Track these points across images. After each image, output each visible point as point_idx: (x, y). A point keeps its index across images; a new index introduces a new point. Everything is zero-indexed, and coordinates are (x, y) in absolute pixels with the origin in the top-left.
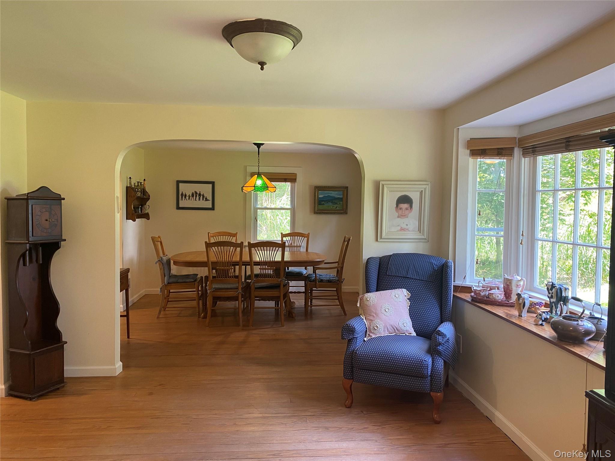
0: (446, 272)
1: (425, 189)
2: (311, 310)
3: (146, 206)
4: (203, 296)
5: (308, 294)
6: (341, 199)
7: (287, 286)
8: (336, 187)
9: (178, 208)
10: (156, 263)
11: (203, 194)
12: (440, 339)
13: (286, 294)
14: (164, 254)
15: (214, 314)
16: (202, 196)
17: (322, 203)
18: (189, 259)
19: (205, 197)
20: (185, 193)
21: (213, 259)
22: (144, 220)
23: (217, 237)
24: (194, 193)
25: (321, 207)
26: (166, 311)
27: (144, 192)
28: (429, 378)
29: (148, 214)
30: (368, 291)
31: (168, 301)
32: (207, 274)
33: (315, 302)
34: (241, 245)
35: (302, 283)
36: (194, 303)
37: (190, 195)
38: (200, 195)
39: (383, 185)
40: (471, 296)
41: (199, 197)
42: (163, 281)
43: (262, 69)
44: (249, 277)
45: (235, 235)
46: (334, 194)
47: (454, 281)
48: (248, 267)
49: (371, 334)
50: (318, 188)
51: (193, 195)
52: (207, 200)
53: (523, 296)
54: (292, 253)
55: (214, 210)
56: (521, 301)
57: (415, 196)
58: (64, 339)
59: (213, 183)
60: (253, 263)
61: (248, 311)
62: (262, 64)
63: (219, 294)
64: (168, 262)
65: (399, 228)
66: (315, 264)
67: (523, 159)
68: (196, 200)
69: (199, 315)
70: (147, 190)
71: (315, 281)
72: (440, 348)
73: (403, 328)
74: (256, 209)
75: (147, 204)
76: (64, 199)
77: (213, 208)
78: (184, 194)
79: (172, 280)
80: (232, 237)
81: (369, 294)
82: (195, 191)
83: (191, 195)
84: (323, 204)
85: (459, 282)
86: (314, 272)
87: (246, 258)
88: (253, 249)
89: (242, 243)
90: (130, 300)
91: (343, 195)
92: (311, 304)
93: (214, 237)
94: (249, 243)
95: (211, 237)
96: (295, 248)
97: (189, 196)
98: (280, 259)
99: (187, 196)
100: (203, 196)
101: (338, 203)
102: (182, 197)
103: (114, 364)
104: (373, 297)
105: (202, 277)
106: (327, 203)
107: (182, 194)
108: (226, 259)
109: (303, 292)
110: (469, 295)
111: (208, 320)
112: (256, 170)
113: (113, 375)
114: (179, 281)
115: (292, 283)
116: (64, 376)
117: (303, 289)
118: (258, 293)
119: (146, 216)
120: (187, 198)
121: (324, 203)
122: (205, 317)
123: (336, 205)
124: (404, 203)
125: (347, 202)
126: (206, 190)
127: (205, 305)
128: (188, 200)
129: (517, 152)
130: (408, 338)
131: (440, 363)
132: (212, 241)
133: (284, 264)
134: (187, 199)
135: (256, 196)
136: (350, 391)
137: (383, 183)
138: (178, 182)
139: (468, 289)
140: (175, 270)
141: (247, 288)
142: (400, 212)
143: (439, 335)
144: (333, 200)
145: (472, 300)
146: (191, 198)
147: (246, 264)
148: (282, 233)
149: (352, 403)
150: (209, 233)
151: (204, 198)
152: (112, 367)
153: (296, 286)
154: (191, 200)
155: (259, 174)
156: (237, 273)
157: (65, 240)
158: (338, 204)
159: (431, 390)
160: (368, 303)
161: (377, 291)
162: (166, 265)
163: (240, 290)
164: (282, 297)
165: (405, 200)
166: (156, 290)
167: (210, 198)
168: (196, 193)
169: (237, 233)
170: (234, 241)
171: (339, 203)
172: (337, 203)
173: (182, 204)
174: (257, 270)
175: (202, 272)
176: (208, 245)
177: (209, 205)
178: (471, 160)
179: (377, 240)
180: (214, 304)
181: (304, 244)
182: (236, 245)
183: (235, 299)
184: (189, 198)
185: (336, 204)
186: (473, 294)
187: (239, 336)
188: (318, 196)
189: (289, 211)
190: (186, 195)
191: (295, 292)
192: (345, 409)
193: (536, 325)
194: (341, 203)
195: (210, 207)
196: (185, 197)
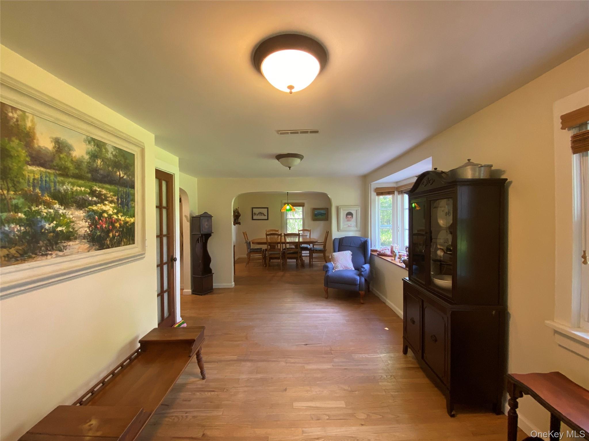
0: (367, 243)
1: (358, 209)
2: (312, 264)
3: (239, 219)
4: (264, 257)
5: (311, 257)
6: (325, 214)
7: (301, 253)
8: (323, 208)
9: (253, 219)
10: (245, 243)
12: (363, 269)
13: (301, 256)
14: (248, 239)
15: (269, 266)
17: (316, 216)
18: (259, 241)
21: (269, 241)
22: (238, 225)
23: (270, 232)
25: (316, 218)
26: (249, 265)
28: (358, 285)
29: (240, 222)
30: (334, 252)
31: (250, 260)
32: (266, 248)
33: (314, 260)
34: (281, 235)
35: (308, 252)
36: (261, 261)
38: (262, 213)
39: (340, 208)
40: (377, 253)
42: (248, 251)
43: (290, 169)
44: (285, 249)
45: (278, 231)
46: (322, 212)
47: (371, 247)
48: (284, 245)
49: (335, 269)
50: (314, 209)
51: (259, 214)
52: (265, 215)
53: (395, 252)
54: (303, 239)
56: (395, 254)
57: (354, 212)
58: (213, 272)
59: (267, 208)
60: (286, 243)
61: (285, 264)
62: (290, 168)
63: (272, 256)
64: (250, 243)
65: (347, 226)
66: (313, 243)
67: (398, 196)
68: (260, 216)
69: (263, 266)
70: (239, 212)
71: (313, 250)
72: (363, 273)
73: (348, 266)
74: (287, 219)
75: (240, 218)
76: (213, 217)
77: (268, 219)
79: (251, 251)
81: (334, 253)
82: (260, 212)
85: (373, 248)
86: (313, 246)
87: (283, 240)
88: (286, 237)
89: (281, 234)
90: (235, 258)
91: (326, 212)
92: (312, 260)
94: (284, 234)
96: (305, 236)
97: (257, 214)
98: (298, 241)
100: (263, 214)
102: (254, 215)
103: (231, 283)
104: (336, 254)
105: (264, 250)
106: (319, 216)
107: (254, 213)
108: (274, 241)
109: (309, 256)
110: (376, 253)
111: (267, 267)
112: (286, 201)
113: (231, 287)
114: (255, 251)
115: (304, 252)
116: (213, 287)
117: (308, 255)
118: (288, 256)
119: (239, 223)
120: (257, 215)
122: (266, 266)
124: (349, 215)
125: (328, 215)
126: (265, 211)
127: (265, 261)
129: (396, 193)
130: (352, 270)
131: (363, 279)
132: (268, 233)
133: (299, 243)
135: (287, 214)
136: (327, 292)
137: (340, 207)
138: (253, 208)
139: (376, 251)
140: (253, 246)
141: (284, 253)
142: (348, 219)
143: (362, 268)
144: (321, 214)
145: (378, 255)
147: (283, 243)
148: (298, 230)
149: (328, 296)
150: (267, 230)
152: (231, 284)
153: (305, 253)
155: (288, 204)
156: (279, 247)
157: (213, 233)
159: (359, 291)
160: (334, 257)
161: (338, 252)
162: (249, 244)
163: (281, 254)
164: (299, 258)
165: (349, 214)
166: (245, 256)
167: (266, 215)
170: (277, 233)
173: (255, 217)
174: (288, 246)
175: (264, 247)
176: (267, 235)
178: (377, 197)
179: (338, 231)
180: (270, 261)
181: (308, 235)
182: (278, 235)
183: (278, 258)
185: (323, 216)
186: (378, 252)
187: (281, 273)
188: (315, 213)
189: (302, 220)
191: (305, 256)
192: (325, 299)
193: (400, 262)
195: (267, 219)
196: (256, 215)
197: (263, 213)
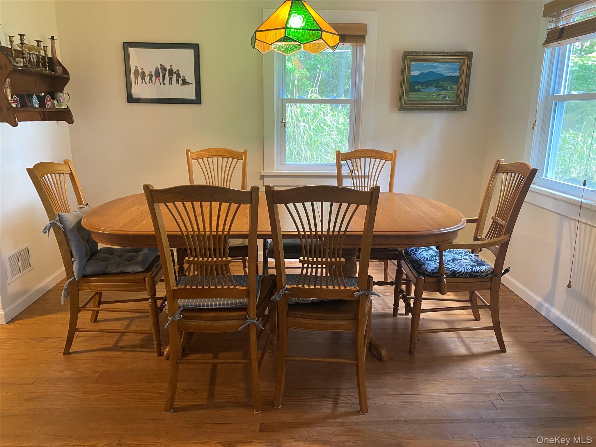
3: (64, 95)
6: (455, 80)
8: (448, 53)
9: (131, 98)
10: (46, 230)
11: (178, 70)
16: (175, 75)
17: (417, 87)
19: (182, 78)
20: (142, 69)
23: (205, 160)
24: (160, 69)
25: (413, 96)
26: (99, 321)
27: (53, 62)
29: (68, 111)
37: (151, 72)
38: (171, 72)
41: (171, 76)
50: (411, 56)
51: (157, 75)
52: (185, 83)
55: (201, 104)
59: (196, 47)
68: (164, 84)
74: (283, 104)
75: (64, 91)
77: (198, 101)
78: (140, 71)
80: (235, 160)
82: (161, 65)
83: (153, 74)
84: (419, 90)
91: (461, 70)
93: (199, 160)
95: (194, 159)
96: (358, 180)
97: (151, 76)
99: (147, 75)
100: (178, 76)
101: (449, 88)
102: (136, 78)
106: (427, 87)
107: (136, 72)
119: (66, 116)
120: (147, 79)
121: (420, 87)
123: (444, 92)
125: (467, 85)
126: (183, 61)
128: (149, 83)
134: (147, 82)
138: (126, 46)
144: (438, 81)
146: (154, 79)
148: (338, 153)
150: (189, 150)
151: (180, 79)
154: (154, 83)
158: (447, 90)
167: (191, 78)
168: (164, 69)
169: (246, 151)
171: (451, 88)
172: (447, 87)
173: (138, 91)
177: (189, 93)
184: (151, 79)
185: (445, 89)
188: (409, 72)
190: (143, 74)
194: (455, 87)
195: (194, 97)
196: (143, 78)
197: (175, 70)
